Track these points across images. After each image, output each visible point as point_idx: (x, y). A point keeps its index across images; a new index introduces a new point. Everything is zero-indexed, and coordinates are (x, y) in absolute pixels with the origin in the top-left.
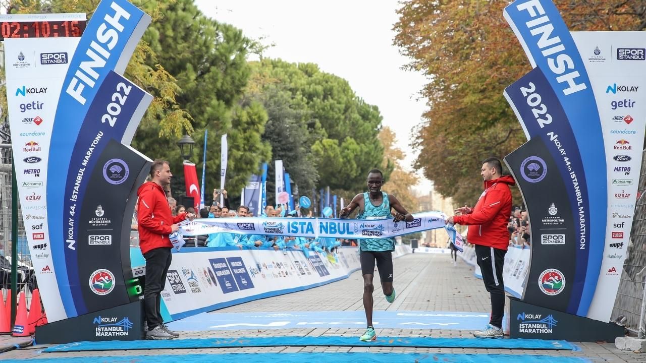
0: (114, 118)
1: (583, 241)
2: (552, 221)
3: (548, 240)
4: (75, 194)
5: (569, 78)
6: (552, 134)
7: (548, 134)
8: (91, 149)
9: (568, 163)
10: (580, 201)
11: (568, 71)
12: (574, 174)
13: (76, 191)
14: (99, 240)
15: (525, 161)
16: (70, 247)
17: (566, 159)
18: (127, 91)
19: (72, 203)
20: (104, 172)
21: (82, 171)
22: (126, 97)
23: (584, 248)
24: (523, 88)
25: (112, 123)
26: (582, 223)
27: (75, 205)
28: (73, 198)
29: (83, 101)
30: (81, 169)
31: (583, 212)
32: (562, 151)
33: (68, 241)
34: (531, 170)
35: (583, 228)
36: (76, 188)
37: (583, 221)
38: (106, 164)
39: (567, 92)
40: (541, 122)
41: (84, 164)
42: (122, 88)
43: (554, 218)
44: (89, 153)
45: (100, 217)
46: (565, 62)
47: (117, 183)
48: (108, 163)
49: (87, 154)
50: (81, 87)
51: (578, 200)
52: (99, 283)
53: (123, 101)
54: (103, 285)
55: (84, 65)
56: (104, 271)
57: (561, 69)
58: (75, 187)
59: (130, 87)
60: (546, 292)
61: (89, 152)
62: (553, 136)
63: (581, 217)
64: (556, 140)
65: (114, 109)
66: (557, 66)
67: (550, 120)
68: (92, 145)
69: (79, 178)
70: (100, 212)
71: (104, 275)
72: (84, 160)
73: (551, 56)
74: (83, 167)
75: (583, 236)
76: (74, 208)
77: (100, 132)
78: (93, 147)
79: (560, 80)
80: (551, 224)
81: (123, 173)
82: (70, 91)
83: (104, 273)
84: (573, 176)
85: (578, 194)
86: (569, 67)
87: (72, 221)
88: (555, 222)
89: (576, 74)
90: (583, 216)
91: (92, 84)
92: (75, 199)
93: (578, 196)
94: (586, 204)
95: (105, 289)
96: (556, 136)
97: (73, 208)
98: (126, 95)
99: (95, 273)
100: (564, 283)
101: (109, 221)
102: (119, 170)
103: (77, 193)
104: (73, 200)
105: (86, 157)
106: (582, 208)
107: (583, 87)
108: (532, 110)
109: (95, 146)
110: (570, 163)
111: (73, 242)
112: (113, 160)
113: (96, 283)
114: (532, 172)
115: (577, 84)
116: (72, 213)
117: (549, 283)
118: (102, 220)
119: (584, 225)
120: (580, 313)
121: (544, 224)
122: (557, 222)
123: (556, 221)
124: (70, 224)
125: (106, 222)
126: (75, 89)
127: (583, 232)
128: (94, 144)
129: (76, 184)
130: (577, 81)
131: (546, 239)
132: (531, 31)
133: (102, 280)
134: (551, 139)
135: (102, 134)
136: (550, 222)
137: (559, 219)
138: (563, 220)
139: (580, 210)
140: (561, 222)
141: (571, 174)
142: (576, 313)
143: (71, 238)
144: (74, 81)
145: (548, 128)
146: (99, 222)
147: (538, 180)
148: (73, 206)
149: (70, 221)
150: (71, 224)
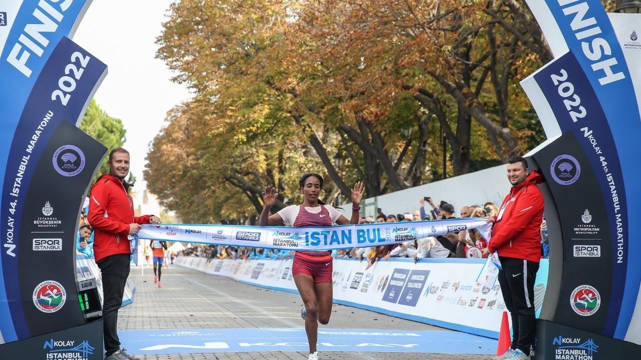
0: (67, 95)
1: (620, 253)
2: (586, 229)
3: (582, 252)
4: (16, 187)
5: (606, 65)
6: (586, 129)
7: (582, 130)
8: (38, 132)
9: (604, 164)
10: (617, 208)
11: (604, 57)
12: (611, 177)
13: (18, 183)
14: (46, 245)
15: (556, 160)
16: (9, 252)
17: (602, 159)
18: (84, 62)
19: (13, 199)
20: (55, 160)
21: (26, 159)
22: (83, 70)
23: (621, 262)
24: (553, 75)
25: (65, 101)
26: (619, 233)
27: (16, 201)
28: (14, 192)
29: (27, 72)
30: (24, 157)
31: (620, 220)
32: (597, 149)
33: (6, 245)
34: (562, 170)
35: (620, 239)
36: (19, 180)
37: (620, 230)
38: (57, 150)
39: (603, 81)
40: (574, 116)
41: (29, 150)
42: (77, 59)
43: (587, 226)
44: (35, 138)
45: (47, 217)
46: (601, 47)
47: (69, 174)
48: (59, 151)
49: (33, 138)
50: (26, 55)
51: (615, 206)
52: (46, 298)
53: (78, 74)
54: (50, 300)
55: (30, 28)
56: (53, 282)
57: (597, 55)
58: (17, 179)
59: (88, 58)
60: (578, 312)
61: (35, 135)
62: (587, 133)
63: (619, 226)
64: (590, 137)
65: (67, 84)
66: (592, 51)
67: (584, 113)
68: (39, 127)
69: (22, 168)
70: (48, 210)
71: (52, 288)
72: (29, 146)
73: (586, 40)
74: (27, 154)
75: (621, 248)
76: (15, 204)
77: (50, 111)
78: (40, 130)
79: (595, 67)
80: (582, 233)
81: (77, 163)
82: (11, 59)
83: (52, 286)
84: (610, 178)
85: (616, 199)
86: (605, 54)
87: (12, 221)
88: (590, 231)
89: (613, 61)
90: (621, 224)
91: (39, 52)
92: (16, 193)
93: (614, 201)
94: (624, 211)
95: (54, 305)
96: (591, 132)
97: (13, 204)
98: (83, 68)
99: (40, 286)
100: (599, 302)
101: (60, 222)
102: (73, 158)
103: (19, 186)
104: (13, 194)
105: (31, 142)
106: (620, 215)
107: (621, 76)
108: (564, 101)
109: (43, 129)
110: (606, 163)
111: (13, 247)
112: (66, 146)
113: (42, 297)
114: (563, 172)
115: (614, 72)
116: (12, 211)
117: (582, 302)
118: (50, 220)
119: (622, 235)
120: (616, 336)
121: (577, 233)
122: (591, 232)
123: (590, 229)
124: (9, 224)
125: (55, 222)
126: (18, 57)
127: (621, 243)
128: (41, 127)
129: (18, 175)
130: (615, 69)
131: (578, 250)
132: (564, 10)
133: (49, 294)
134: (585, 136)
135: (52, 114)
136: (583, 231)
137: (593, 227)
138: (598, 229)
139: (617, 218)
140: (596, 231)
141: (607, 175)
142: (613, 336)
143: (10, 241)
144: (17, 48)
145: (582, 122)
146: (47, 222)
147: (571, 182)
148: (13, 202)
149: (9, 221)
150: (11, 224)
